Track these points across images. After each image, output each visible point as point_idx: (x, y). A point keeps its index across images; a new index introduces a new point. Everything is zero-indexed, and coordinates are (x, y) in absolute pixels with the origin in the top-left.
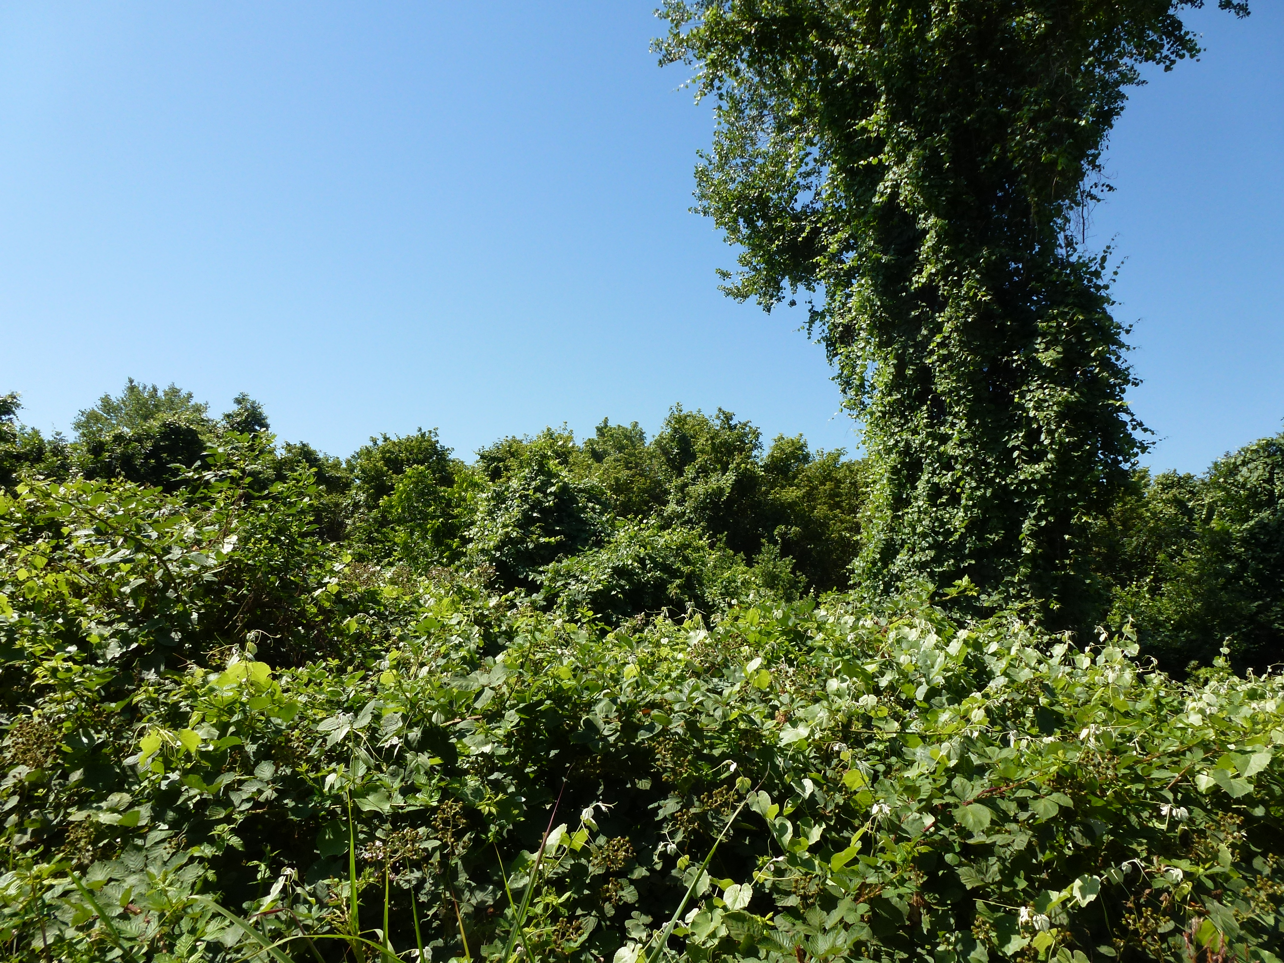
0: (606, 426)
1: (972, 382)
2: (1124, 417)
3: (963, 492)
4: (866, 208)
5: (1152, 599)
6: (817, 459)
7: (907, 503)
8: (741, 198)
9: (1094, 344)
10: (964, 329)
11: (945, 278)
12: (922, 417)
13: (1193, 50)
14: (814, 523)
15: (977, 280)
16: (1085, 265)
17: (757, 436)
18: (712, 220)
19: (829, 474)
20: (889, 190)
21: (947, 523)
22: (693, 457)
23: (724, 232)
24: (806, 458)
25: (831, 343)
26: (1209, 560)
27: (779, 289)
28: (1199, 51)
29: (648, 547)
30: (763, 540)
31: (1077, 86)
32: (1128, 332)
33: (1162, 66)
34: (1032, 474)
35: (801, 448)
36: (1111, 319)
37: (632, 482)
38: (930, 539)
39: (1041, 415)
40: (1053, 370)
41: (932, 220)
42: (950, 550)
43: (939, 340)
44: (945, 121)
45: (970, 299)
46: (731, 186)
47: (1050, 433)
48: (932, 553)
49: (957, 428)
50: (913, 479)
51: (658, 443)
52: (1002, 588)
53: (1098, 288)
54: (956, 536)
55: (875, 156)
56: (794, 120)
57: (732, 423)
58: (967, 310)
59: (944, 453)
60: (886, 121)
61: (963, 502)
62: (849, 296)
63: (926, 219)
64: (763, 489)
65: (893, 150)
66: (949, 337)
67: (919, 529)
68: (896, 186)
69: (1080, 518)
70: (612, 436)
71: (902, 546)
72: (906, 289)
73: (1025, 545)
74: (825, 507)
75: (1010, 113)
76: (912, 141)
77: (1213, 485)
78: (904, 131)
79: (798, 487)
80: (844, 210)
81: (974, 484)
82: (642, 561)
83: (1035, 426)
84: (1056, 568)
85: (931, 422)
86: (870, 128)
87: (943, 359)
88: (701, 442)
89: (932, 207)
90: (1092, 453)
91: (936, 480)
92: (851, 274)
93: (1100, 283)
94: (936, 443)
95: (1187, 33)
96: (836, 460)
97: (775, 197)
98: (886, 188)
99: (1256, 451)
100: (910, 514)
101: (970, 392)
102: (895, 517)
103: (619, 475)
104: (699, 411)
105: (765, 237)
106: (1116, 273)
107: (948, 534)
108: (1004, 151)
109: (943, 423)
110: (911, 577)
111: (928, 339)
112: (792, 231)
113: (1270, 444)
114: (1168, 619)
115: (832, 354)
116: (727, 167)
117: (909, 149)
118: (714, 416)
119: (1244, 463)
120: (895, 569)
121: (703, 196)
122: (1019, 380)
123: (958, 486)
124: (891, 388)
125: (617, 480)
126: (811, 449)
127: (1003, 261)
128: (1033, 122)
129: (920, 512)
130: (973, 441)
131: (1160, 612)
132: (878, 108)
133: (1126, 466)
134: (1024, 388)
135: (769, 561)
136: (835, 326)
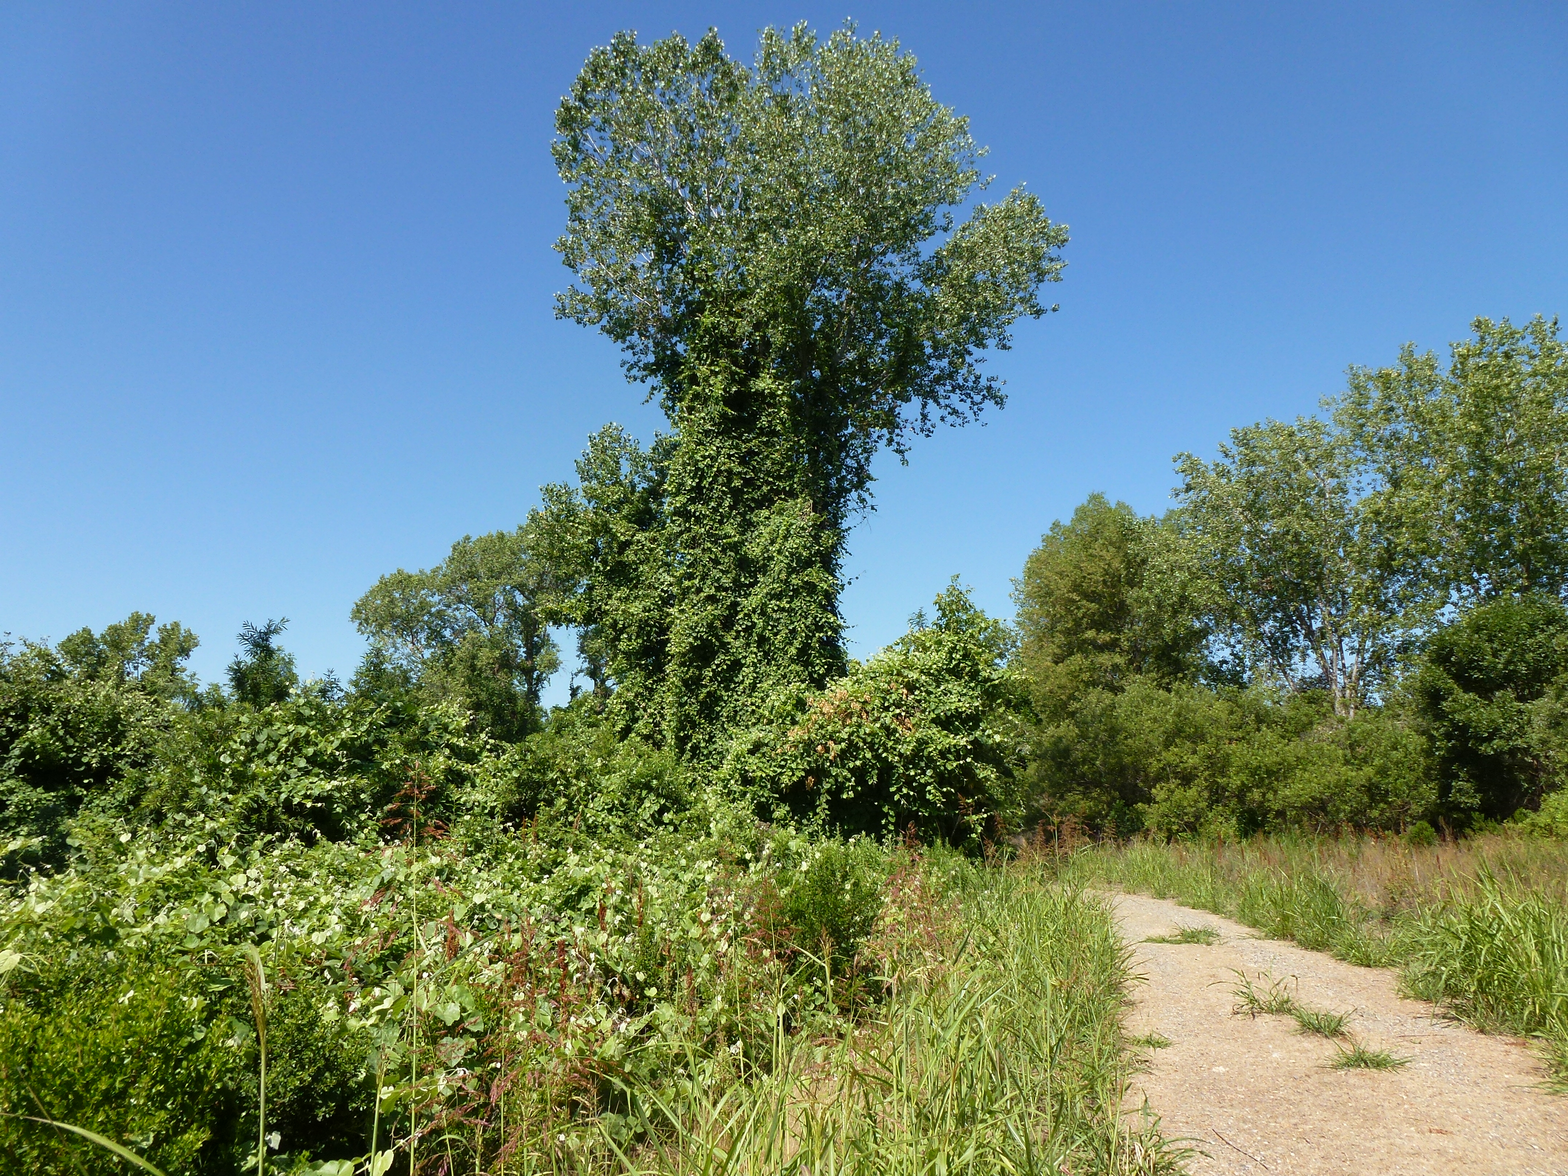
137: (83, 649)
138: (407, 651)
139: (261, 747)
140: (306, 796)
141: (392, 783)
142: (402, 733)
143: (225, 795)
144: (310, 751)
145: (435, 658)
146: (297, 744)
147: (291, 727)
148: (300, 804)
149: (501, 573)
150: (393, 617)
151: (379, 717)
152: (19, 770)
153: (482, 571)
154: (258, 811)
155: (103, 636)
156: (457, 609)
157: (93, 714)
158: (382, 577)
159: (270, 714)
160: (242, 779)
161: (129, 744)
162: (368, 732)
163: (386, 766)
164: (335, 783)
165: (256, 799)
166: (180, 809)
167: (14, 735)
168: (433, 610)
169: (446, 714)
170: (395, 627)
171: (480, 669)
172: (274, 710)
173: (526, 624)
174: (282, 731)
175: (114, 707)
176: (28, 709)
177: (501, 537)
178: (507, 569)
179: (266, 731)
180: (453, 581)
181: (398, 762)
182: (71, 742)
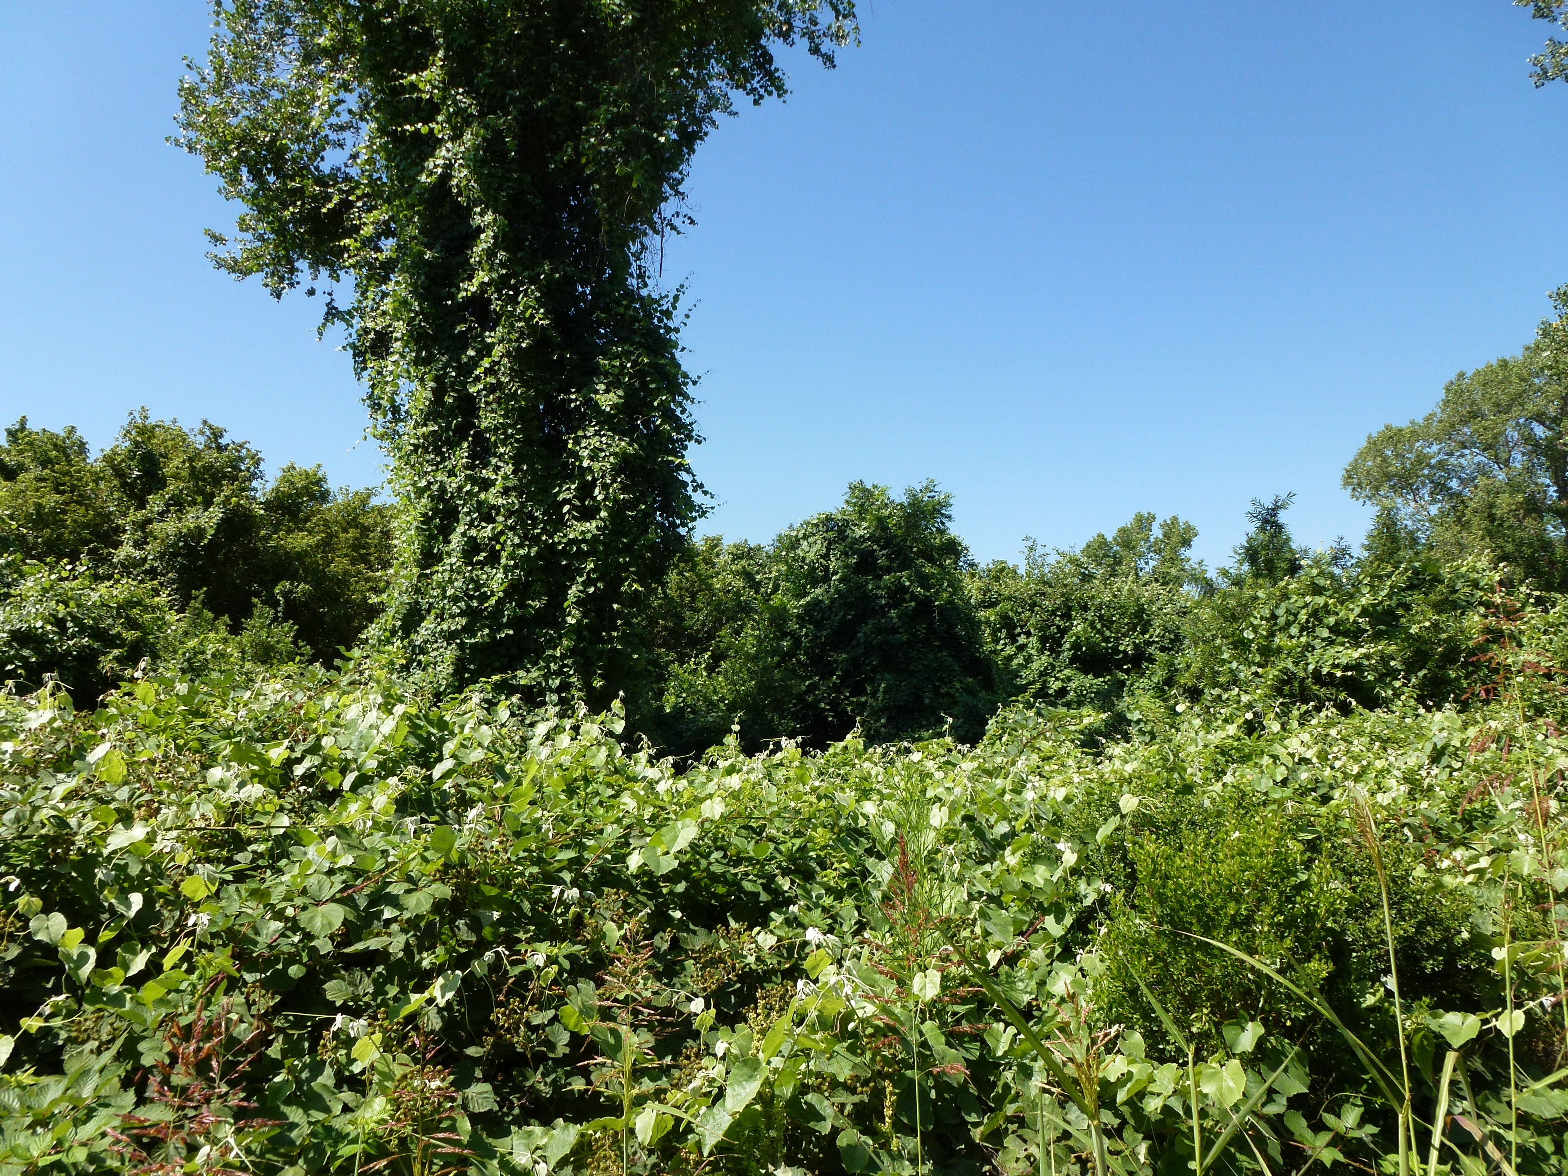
0: (23, 428)
1: (521, 419)
2: (684, 476)
3: (503, 549)
4: (411, 186)
5: (709, 676)
6: (340, 499)
7: (439, 558)
8: (245, 139)
9: (658, 392)
10: (517, 356)
11: (499, 291)
12: (461, 455)
13: (781, 90)
14: (329, 579)
15: (536, 299)
16: (657, 302)
17: (257, 462)
18: (201, 160)
19: (354, 519)
20: (440, 170)
21: (483, 585)
22: (160, 483)
23: (219, 181)
24: (324, 496)
25: (359, 353)
26: (767, 636)
27: (293, 270)
28: (786, 92)
29: (72, 604)
30: (255, 600)
31: (660, 96)
32: (695, 383)
33: (751, 97)
34: (583, 533)
35: (319, 482)
36: (679, 366)
37: (64, 512)
38: (462, 605)
39: (596, 466)
40: (614, 416)
41: (489, 217)
42: (486, 618)
43: (487, 365)
44: (513, 100)
45: (527, 320)
46: (232, 120)
47: (605, 487)
48: (464, 621)
49: (501, 473)
50: (446, 531)
51: (109, 459)
52: (542, 663)
53: (668, 330)
54: (493, 601)
55: (425, 123)
56: (325, 52)
57: (223, 441)
58: (522, 333)
59: (485, 501)
60: (443, 82)
61: (503, 561)
62: (385, 295)
63: (482, 215)
64: (263, 532)
65: (448, 120)
66: (498, 363)
67: (450, 592)
68: (449, 166)
69: (630, 586)
70: (31, 443)
71: (429, 611)
72: (453, 297)
73: (569, 614)
74: (345, 561)
75: (586, 109)
76: (471, 115)
77: (775, 559)
78: (464, 101)
79: (310, 532)
80: (384, 184)
81: (517, 541)
82: (60, 624)
83: (589, 478)
84: (603, 641)
85: (473, 463)
86: (421, 86)
87: (491, 389)
88: (175, 464)
89: (490, 202)
90: (648, 515)
91: (473, 532)
92: (388, 267)
93: (671, 324)
94: (476, 489)
95: (777, 70)
96: (364, 501)
97: (295, 147)
98: (436, 166)
99: (817, 525)
100: (440, 572)
101: (519, 431)
102: (421, 576)
103: (43, 501)
104: (174, 421)
105: (276, 198)
106: (687, 316)
107: (484, 598)
108: (578, 154)
109: (485, 466)
110: (436, 649)
111: (475, 362)
112: (314, 198)
113: (829, 519)
114: (722, 700)
115: (360, 368)
116: (227, 93)
117: (469, 125)
118: (196, 431)
119: (805, 537)
120: (418, 639)
121: (188, 125)
122: (575, 423)
123: (498, 542)
124: (429, 416)
125: (39, 506)
126: (332, 485)
127: (569, 282)
128: (610, 126)
129: (452, 571)
130: (519, 490)
131: (715, 692)
132: (433, 64)
133: (683, 531)
134: (580, 433)
135: (261, 628)
136: (366, 331)
137: (1100, 553)
138: (1410, 510)
139: (1282, 621)
140: (1335, 666)
141: (1424, 647)
142: (1426, 594)
143: (1254, 669)
144: (1332, 620)
145: (1443, 514)
146: (1316, 614)
147: (1308, 599)
148: (1329, 674)
149: (1510, 406)
150: (1388, 477)
151: (1399, 579)
152: (1073, 660)
153: (1485, 408)
154: (1289, 682)
155: (1115, 539)
156: (1462, 456)
157: (1121, 607)
158: (1369, 437)
159: (1285, 588)
160: (1268, 653)
161: (1156, 631)
162: (1389, 596)
163: (1414, 630)
164: (1362, 650)
165: (1284, 672)
166: (1216, 685)
167: (1063, 631)
168: (1433, 461)
169: (1474, 570)
170: (1392, 487)
171: (1501, 518)
172: (1288, 584)
173: (1552, 459)
174: (1300, 603)
175: (1138, 599)
176: (1070, 608)
177: (1504, 364)
178: (1518, 399)
179: (1283, 605)
180: (1452, 426)
181: (1427, 624)
182: (1108, 633)
